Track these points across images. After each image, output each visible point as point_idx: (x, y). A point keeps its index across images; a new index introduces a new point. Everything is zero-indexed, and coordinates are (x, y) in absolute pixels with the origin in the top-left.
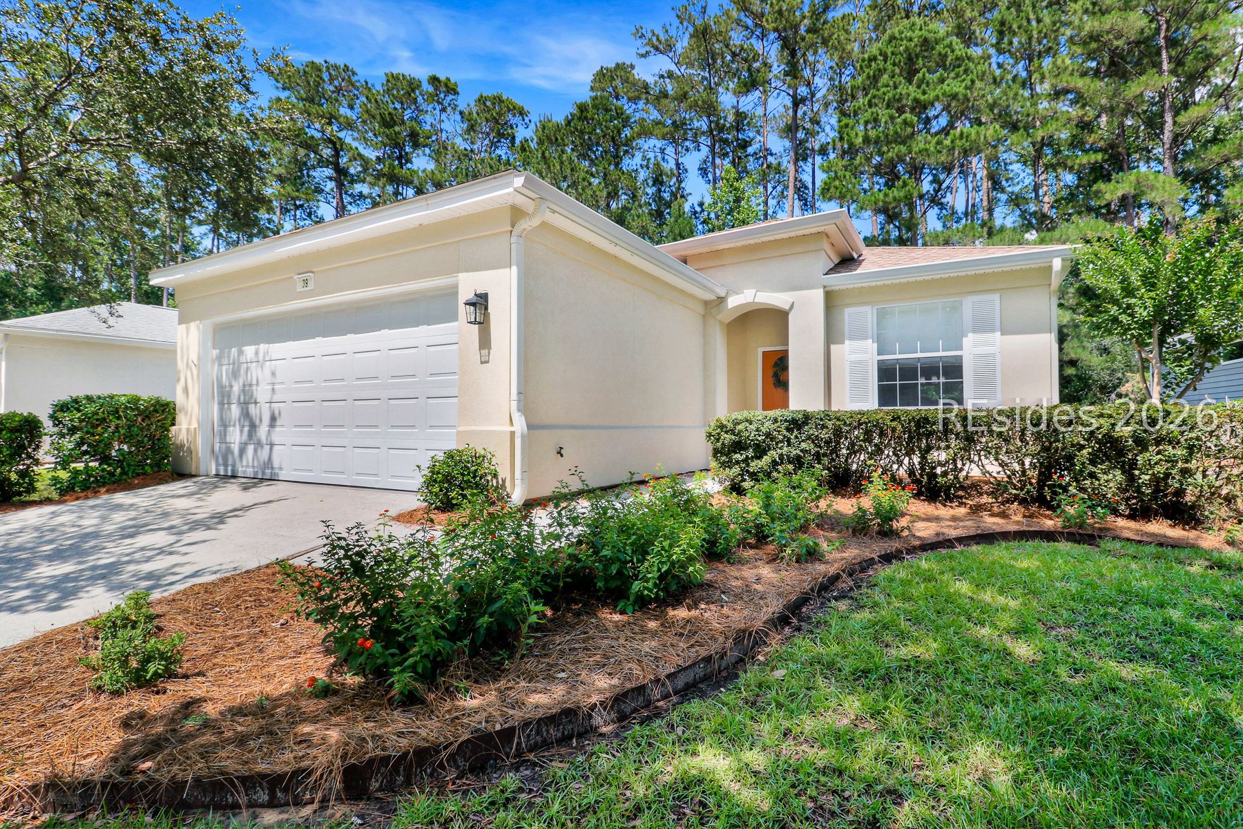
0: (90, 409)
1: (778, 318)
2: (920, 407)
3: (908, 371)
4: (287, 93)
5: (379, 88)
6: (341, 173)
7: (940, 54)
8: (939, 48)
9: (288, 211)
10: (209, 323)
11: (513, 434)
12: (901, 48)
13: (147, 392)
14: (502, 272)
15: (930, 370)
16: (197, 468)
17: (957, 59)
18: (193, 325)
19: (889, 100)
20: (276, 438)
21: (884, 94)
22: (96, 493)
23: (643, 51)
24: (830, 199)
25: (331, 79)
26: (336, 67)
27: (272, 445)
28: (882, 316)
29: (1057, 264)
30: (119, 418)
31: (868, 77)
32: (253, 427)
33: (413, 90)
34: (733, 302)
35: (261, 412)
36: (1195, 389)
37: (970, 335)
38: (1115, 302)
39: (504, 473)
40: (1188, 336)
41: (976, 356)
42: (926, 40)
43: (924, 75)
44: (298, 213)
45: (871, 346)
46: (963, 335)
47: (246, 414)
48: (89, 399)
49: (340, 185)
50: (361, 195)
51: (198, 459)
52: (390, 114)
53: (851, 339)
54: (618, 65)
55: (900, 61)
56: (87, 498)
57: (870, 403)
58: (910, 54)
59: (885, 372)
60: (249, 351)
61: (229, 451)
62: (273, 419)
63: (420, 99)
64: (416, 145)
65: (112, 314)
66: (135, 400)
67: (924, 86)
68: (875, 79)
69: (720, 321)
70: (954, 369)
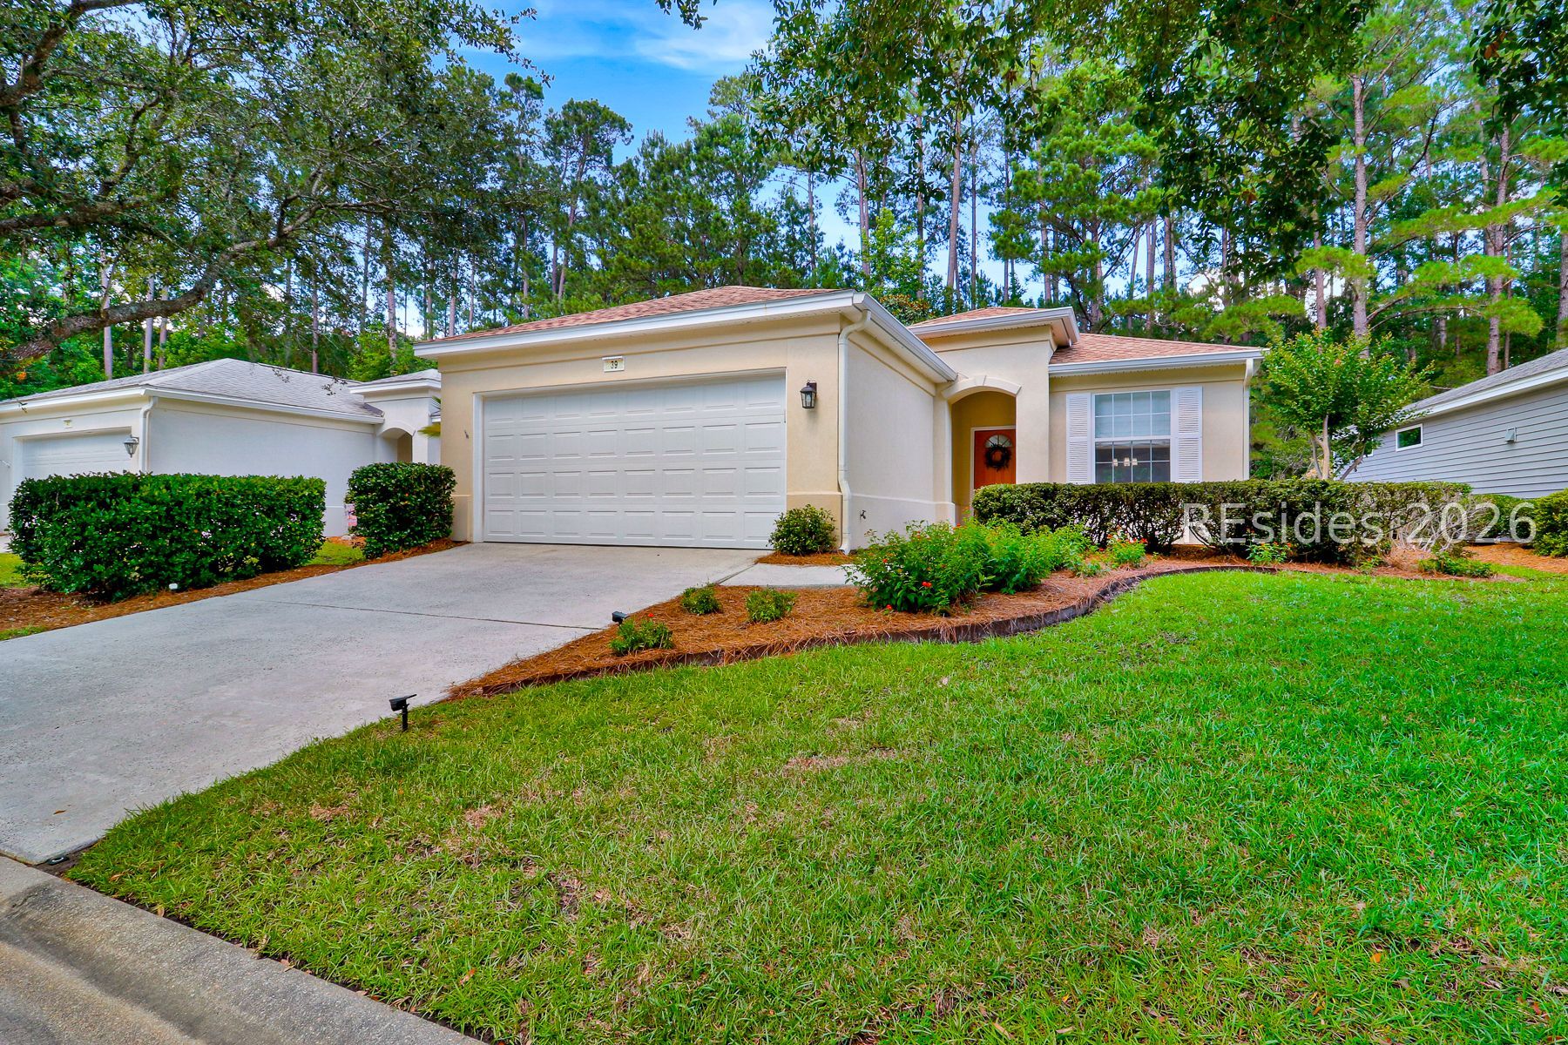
1: (1006, 402)
3: (1123, 452)
11: (841, 497)
15: (1141, 451)
16: (471, 535)
21: (1067, 143)
28: (1099, 402)
29: (1250, 363)
34: (962, 383)
37: (1177, 421)
38: (1294, 397)
40: (1352, 429)
41: (1182, 440)
45: (1090, 429)
46: (1170, 421)
51: (472, 526)
53: (1072, 422)
57: (1089, 478)
59: (1100, 452)
70: (1162, 452)
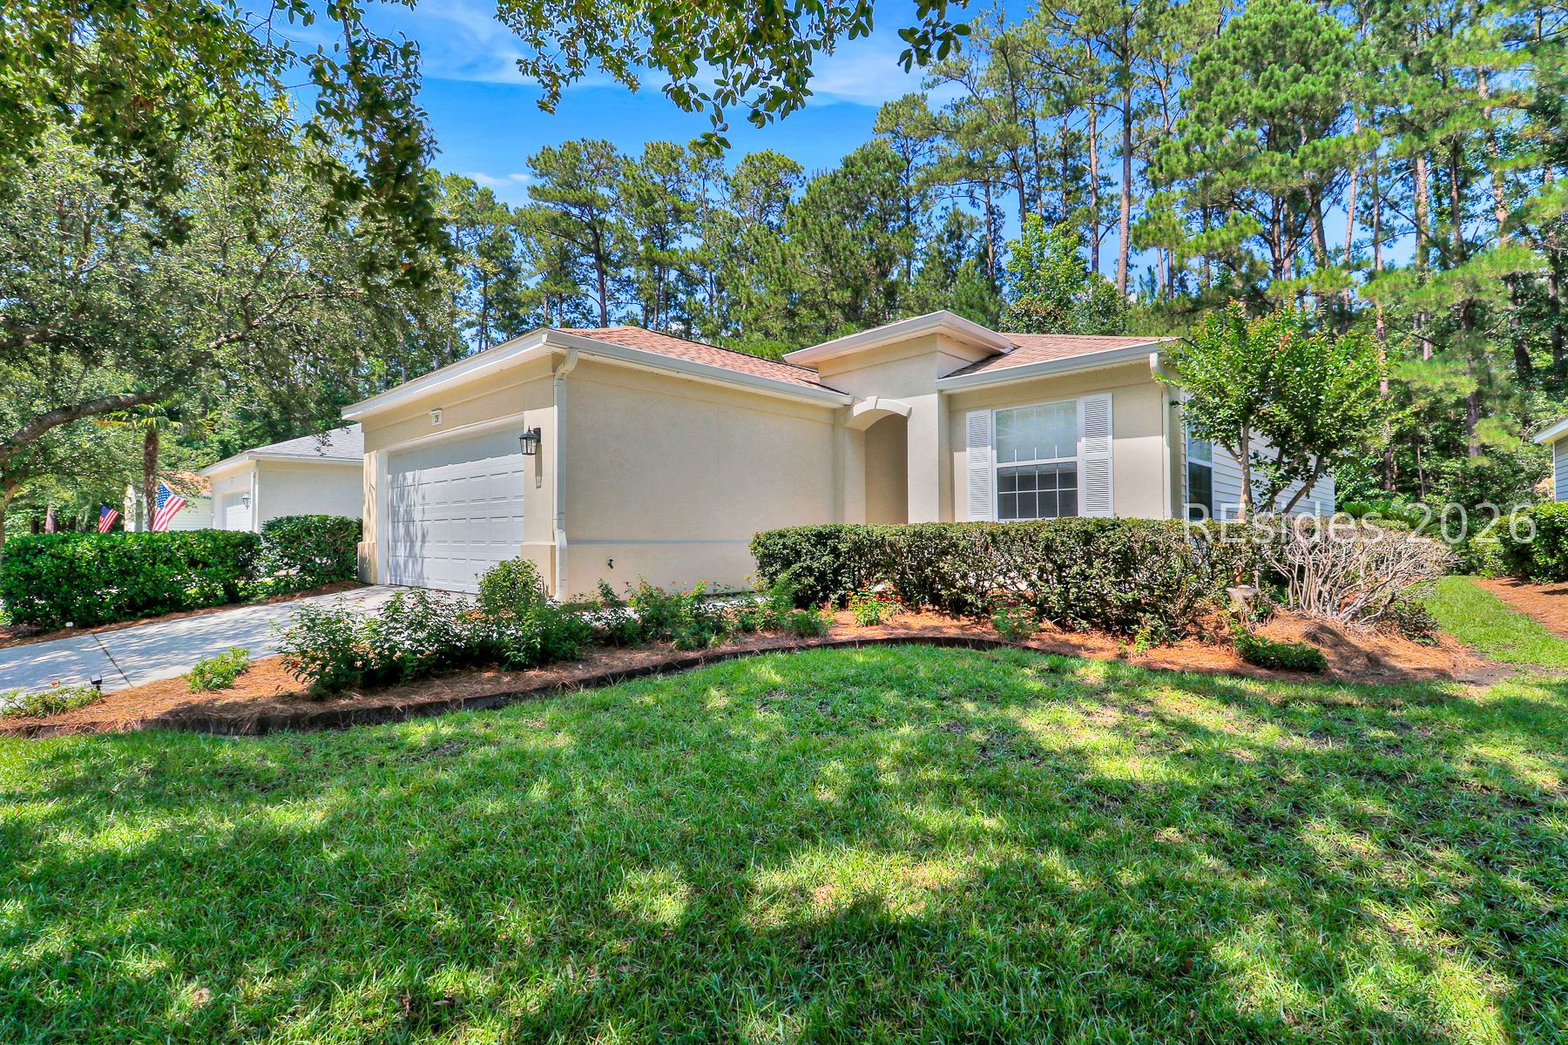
0: (286, 528)
2: (1017, 520)
3: (1027, 480)
4: (542, 181)
5: (638, 161)
6: (602, 259)
7: (1297, 41)
8: (1298, 34)
9: (555, 304)
10: (383, 451)
11: (553, 547)
12: (1244, 41)
13: (334, 513)
14: (550, 409)
15: (1047, 478)
16: (376, 578)
17: (1325, 43)
18: (373, 454)
19: (1222, 113)
20: (425, 553)
22: (292, 597)
23: (929, 80)
24: (1144, 248)
25: (590, 160)
26: (594, 145)
27: (423, 558)
28: (1001, 420)
29: (1154, 359)
30: (310, 535)
31: (1199, 83)
32: (412, 543)
33: (674, 160)
34: (858, 409)
35: (416, 529)
36: (1308, 496)
37: (1083, 439)
39: (548, 582)
41: (1089, 462)
42: (1276, 27)
43: (1272, 73)
44: (564, 306)
45: (990, 453)
46: (1077, 439)
47: (407, 532)
48: (290, 519)
49: (602, 273)
50: (629, 281)
51: (376, 570)
52: (648, 191)
53: (974, 445)
54: (905, 97)
55: (1244, 57)
56: (285, 600)
57: (989, 515)
58: (1255, 47)
59: (1006, 481)
60: (409, 475)
61: (397, 565)
62: (424, 536)
63: (683, 168)
64: (678, 221)
65: (324, 444)
66: (324, 519)
67: (1271, 88)
68: (1209, 84)
69: (853, 431)
70: (1069, 477)
